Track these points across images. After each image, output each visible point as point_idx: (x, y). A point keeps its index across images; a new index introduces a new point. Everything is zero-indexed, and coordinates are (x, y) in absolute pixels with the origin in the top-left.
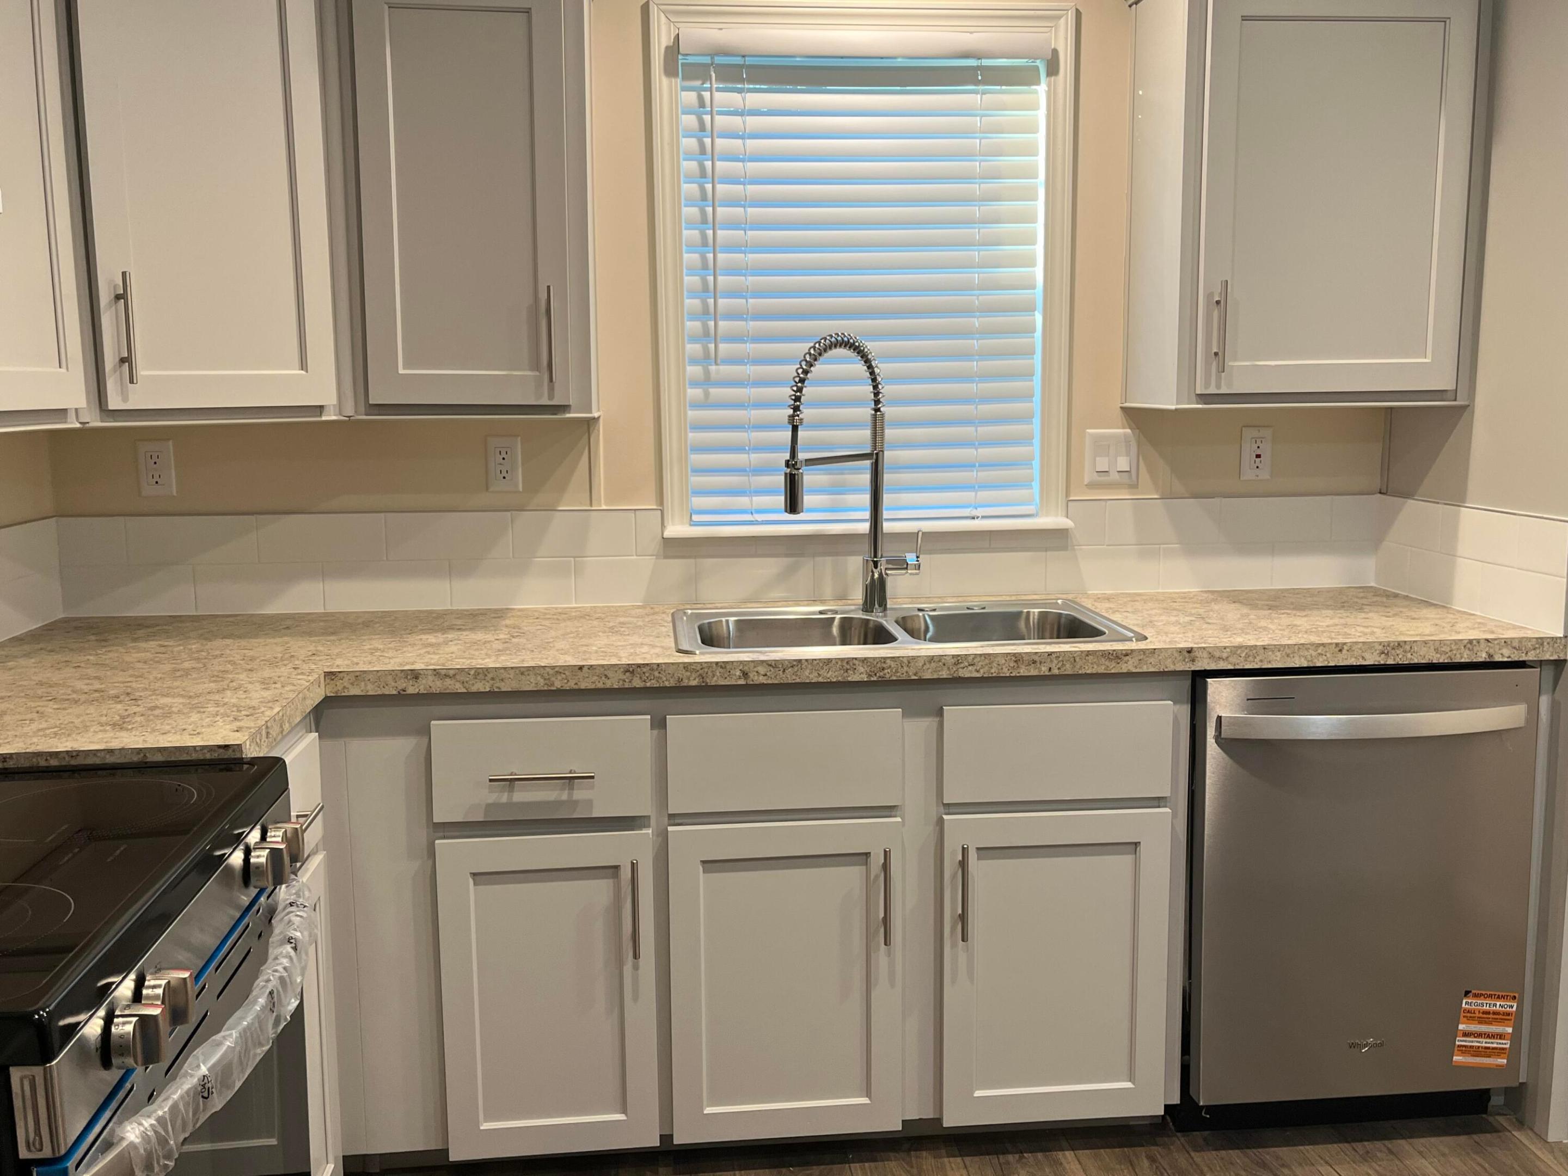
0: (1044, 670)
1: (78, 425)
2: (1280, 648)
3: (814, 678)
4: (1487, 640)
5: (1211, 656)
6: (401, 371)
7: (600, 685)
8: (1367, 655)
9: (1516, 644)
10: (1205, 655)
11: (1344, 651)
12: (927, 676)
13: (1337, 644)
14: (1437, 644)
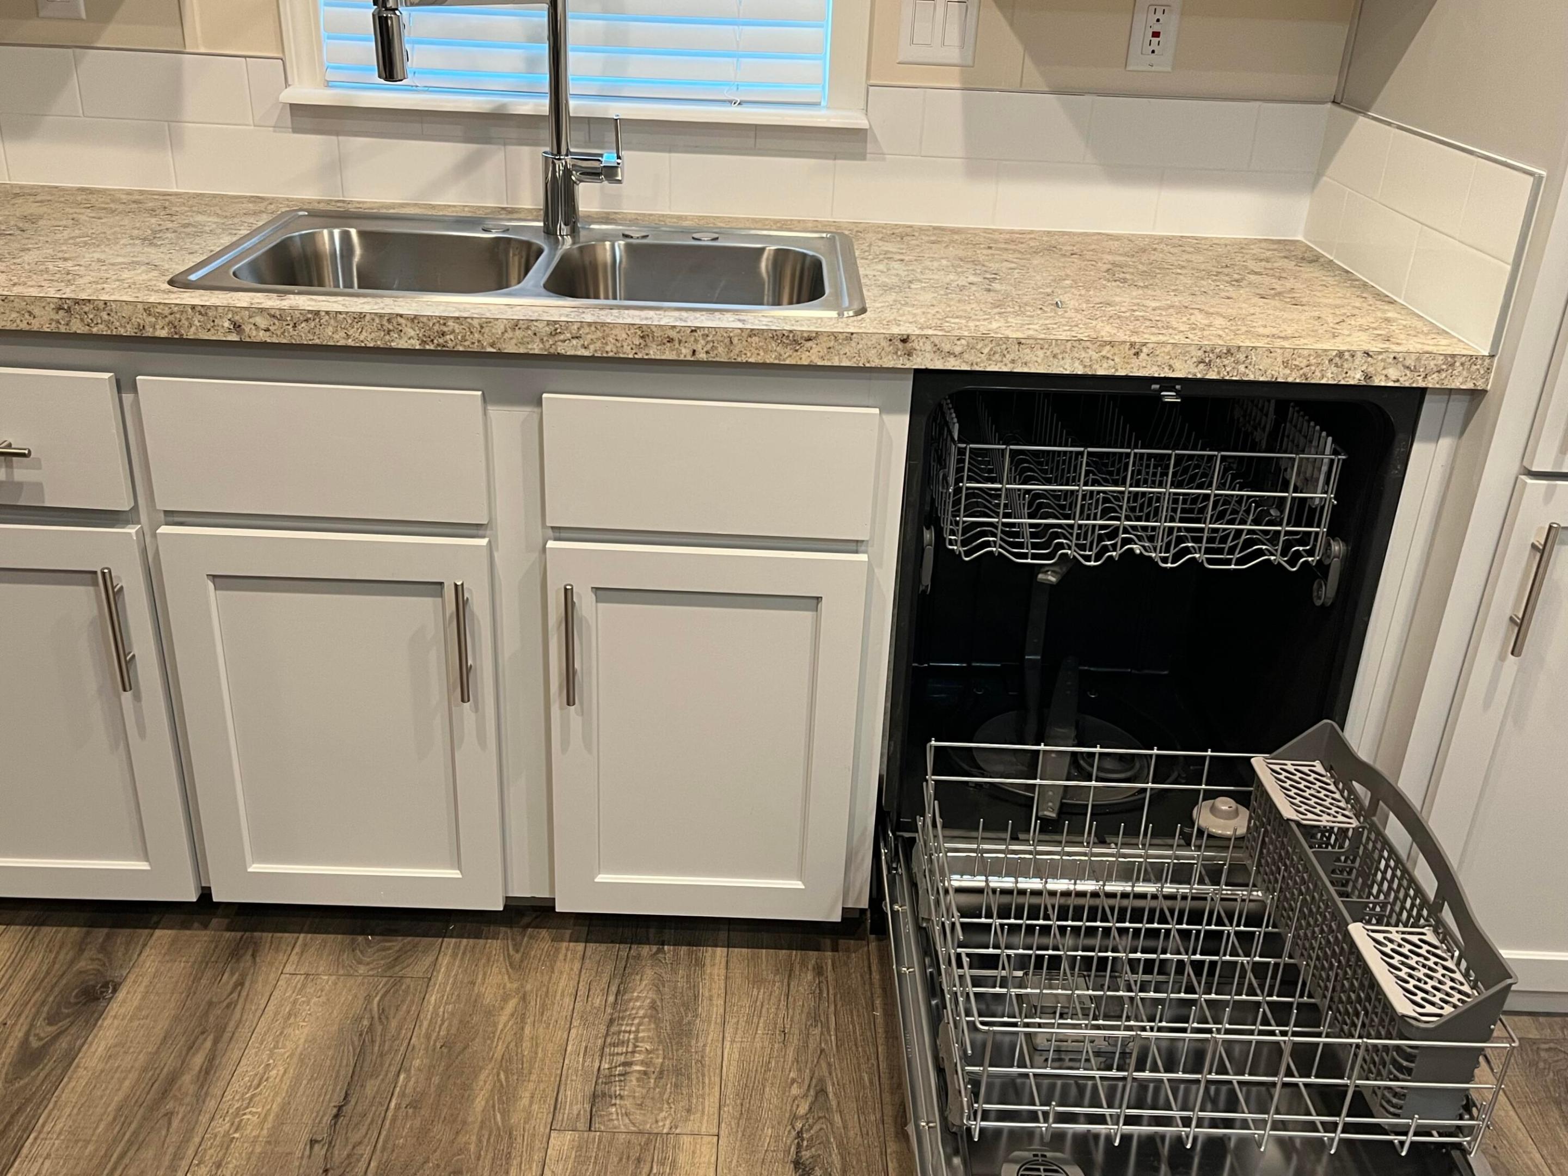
0: (685, 353)
2: (1041, 344)
3: (340, 339)
4: (1367, 354)
5: (937, 350)
7: (24, 326)
8: (1177, 364)
9: (1410, 362)
10: (928, 347)
11: (1143, 356)
12: (510, 348)
13: (1132, 345)
14: (1288, 355)
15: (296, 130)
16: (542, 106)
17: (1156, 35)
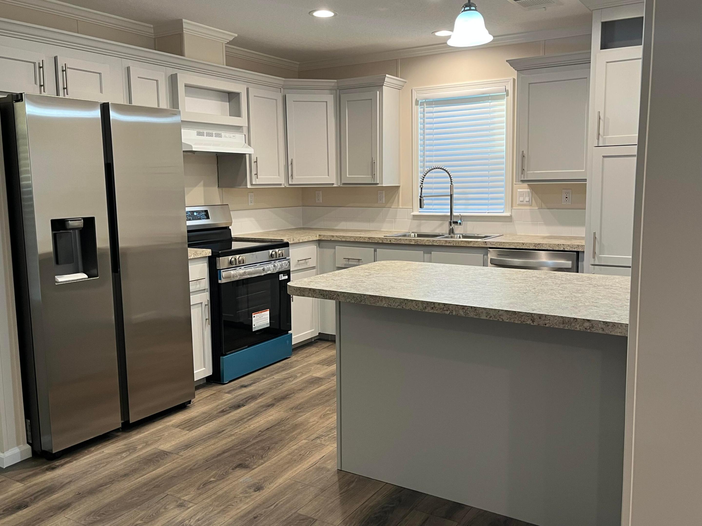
0: (452, 245)
1: (284, 187)
2: (508, 243)
3: (404, 243)
4: (563, 245)
5: (491, 244)
6: (348, 176)
7: (364, 241)
8: (530, 246)
9: (571, 246)
10: (489, 243)
11: (524, 245)
12: (427, 244)
13: (522, 243)
14: (549, 245)
15: (413, 220)
16: (449, 214)
17: (567, 198)
